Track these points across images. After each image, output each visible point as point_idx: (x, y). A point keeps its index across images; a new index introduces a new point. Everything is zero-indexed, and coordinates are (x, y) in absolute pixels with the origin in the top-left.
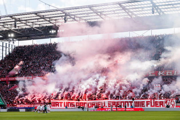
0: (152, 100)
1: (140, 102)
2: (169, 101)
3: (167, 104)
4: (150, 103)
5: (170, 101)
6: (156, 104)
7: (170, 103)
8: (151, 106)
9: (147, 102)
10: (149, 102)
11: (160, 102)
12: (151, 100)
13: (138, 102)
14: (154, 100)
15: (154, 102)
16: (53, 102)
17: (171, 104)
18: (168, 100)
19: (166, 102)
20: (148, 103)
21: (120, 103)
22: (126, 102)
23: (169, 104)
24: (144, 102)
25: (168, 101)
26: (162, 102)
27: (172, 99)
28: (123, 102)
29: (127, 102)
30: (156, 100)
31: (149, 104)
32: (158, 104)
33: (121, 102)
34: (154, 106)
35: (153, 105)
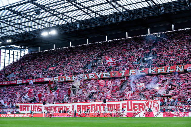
0: (129, 102)
1: (114, 105)
2: (151, 102)
3: (148, 107)
4: (126, 106)
5: (153, 102)
6: (134, 107)
7: (152, 106)
8: (128, 110)
9: (123, 104)
10: (125, 104)
11: (140, 104)
12: (128, 102)
13: (112, 105)
14: (131, 102)
15: (131, 104)
17: (154, 107)
18: (150, 102)
19: (147, 104)
20: (124, 106)
21: (90, 107)
22: (97, 105)
23: (151, 107)
24: (119, 104)
25: (150, 103)
26: (142, 104)
27: (155, 100)
28: (94, 105)
29: (99, 105)
30: (134, 102)
31: (125, 107)
32: (136, 107)
33: (92, 105)
34: (131, 110)
35: (130, 108)
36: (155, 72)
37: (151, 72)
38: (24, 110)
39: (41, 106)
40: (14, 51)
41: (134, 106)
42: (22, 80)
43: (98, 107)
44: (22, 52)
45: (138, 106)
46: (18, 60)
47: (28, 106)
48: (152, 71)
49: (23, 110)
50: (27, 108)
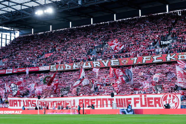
0: (143, 96)
1: (124, 99)
2: (170, 96)
3: (166, 102)
4: (139, 100)
5: (172, 95)
6: (149, 102)
7: (171, 101)
8: (142, 106)
9: (135, 99)
10: (138, 99)
11: (155, 99)
12: (141, 96)
13: (122, 99)
14: (145, 96)
15: (145, 99)
16: (11, 100)
17: (173, 102)
18: (168, 96)
19: (165, 99)
20: (137, 100)
21: (95, 101)
22: (103, 99)
23: (169, 102)
24: (130, 99)
25: (168, 98)
26: (159, 99)
27: (175, 94)
28: (100, 99)
29: (106, 100)
30: (148, 96)
31: (138, 102)
32: (152, 102)
33: (97, 100)
34: (145, 106)
35: (144, 104)
36: (174, 59)
37: (170, 59)
38: (16, 105)
39: (35, 101)
40: (2, 34)
41: (148, 100)
42: (12, 69)
43: (105, 102)
44: (13, 35)
45: (153, 101)
46: (8, 44)
47: (20, 101)
48: (172, 57)
49: (14, 106)
50: (18, 103)
